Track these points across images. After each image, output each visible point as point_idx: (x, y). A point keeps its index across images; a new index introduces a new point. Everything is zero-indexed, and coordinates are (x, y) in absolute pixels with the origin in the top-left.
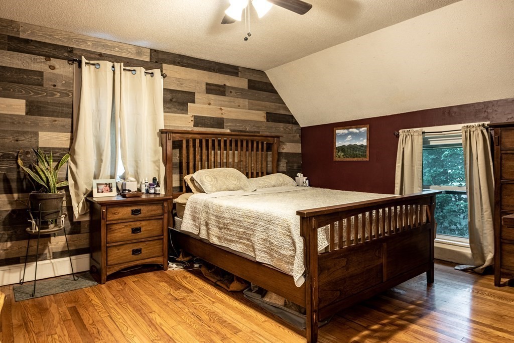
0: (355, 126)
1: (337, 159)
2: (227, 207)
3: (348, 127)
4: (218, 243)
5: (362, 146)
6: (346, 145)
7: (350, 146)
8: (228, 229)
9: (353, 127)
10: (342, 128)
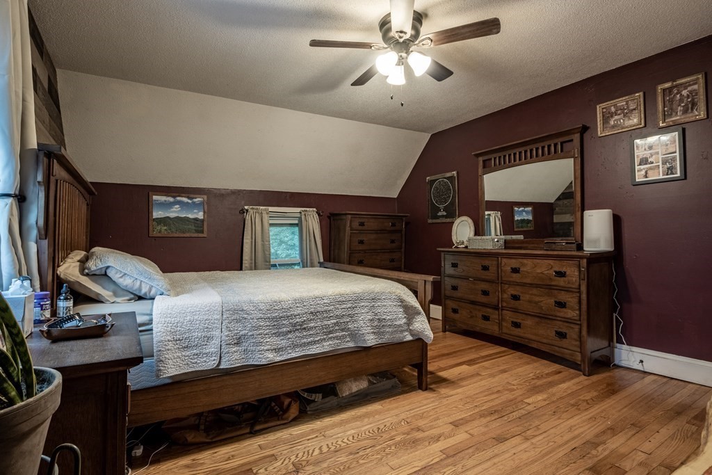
0: (187, 195)
1: (155, 234)
2: (295, 300)
3: (174, 194)
4: (278, 359)
5: (196, 219)
6: (172, 217)
7: (177, 218)
8: (305, 329)
9: (183, 195)
10: (164, 194)
